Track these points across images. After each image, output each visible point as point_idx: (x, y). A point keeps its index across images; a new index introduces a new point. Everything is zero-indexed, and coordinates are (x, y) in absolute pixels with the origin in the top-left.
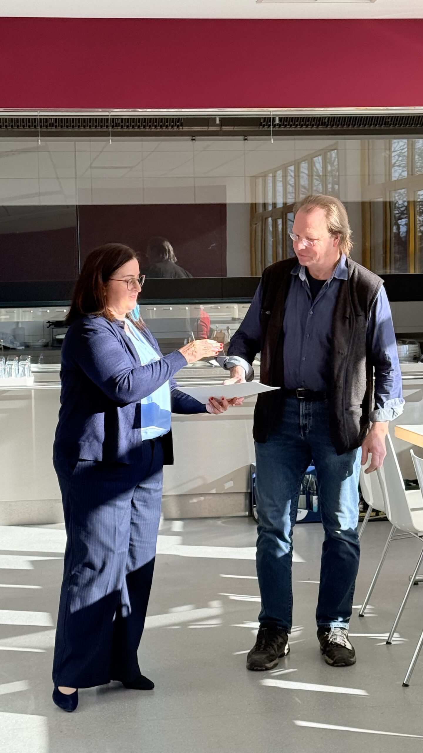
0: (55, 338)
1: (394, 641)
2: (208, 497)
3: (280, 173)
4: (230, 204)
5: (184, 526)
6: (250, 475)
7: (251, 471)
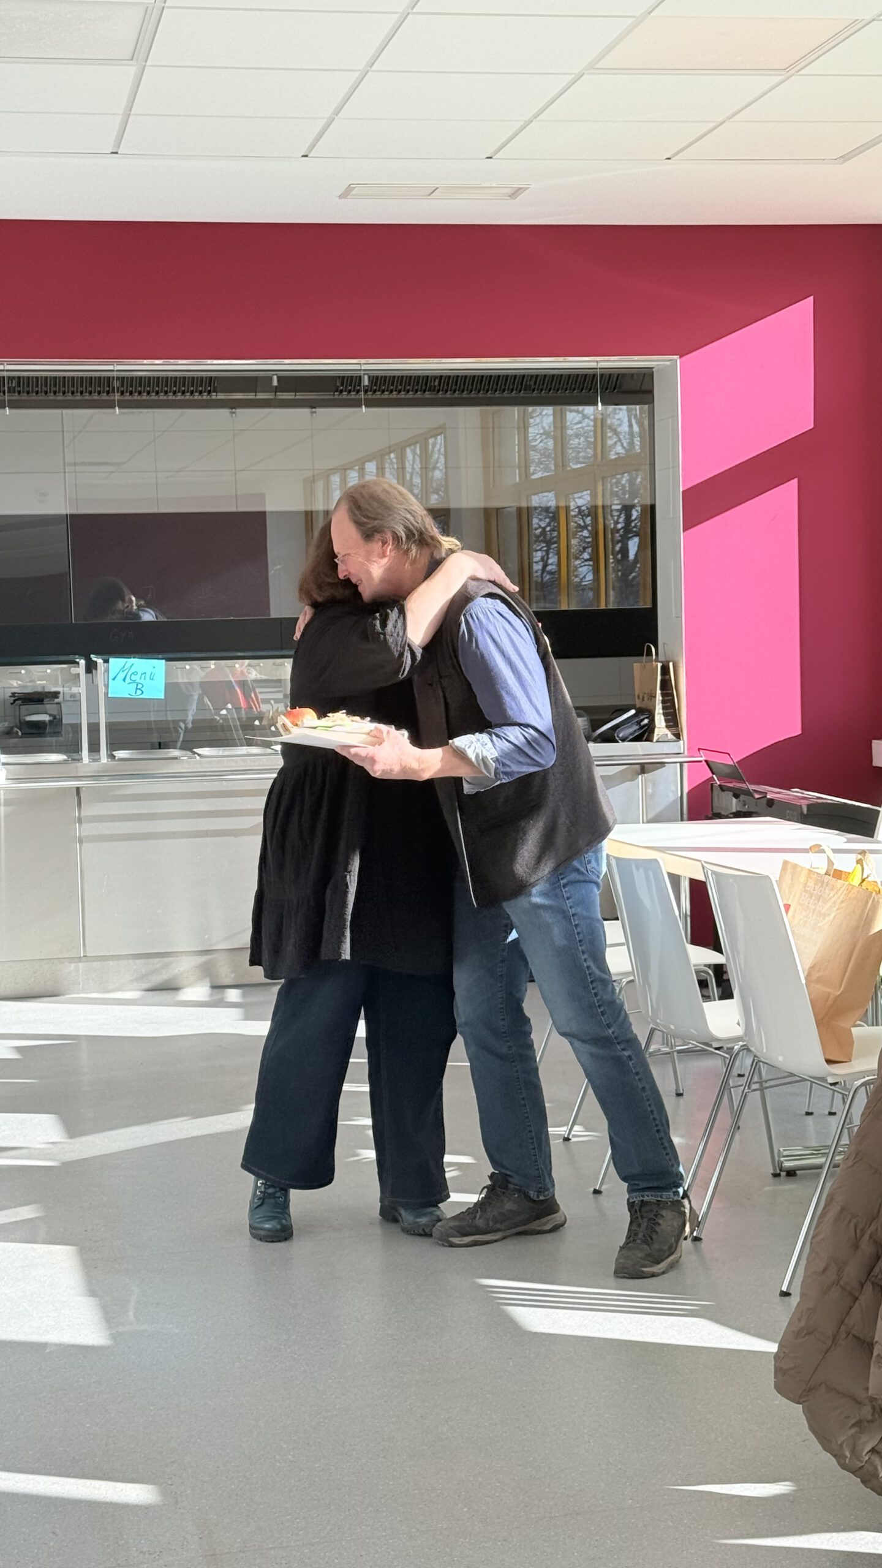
0: (24, 720)
1: (574, 1136)
4: (272, 513)
5: (244, 995)
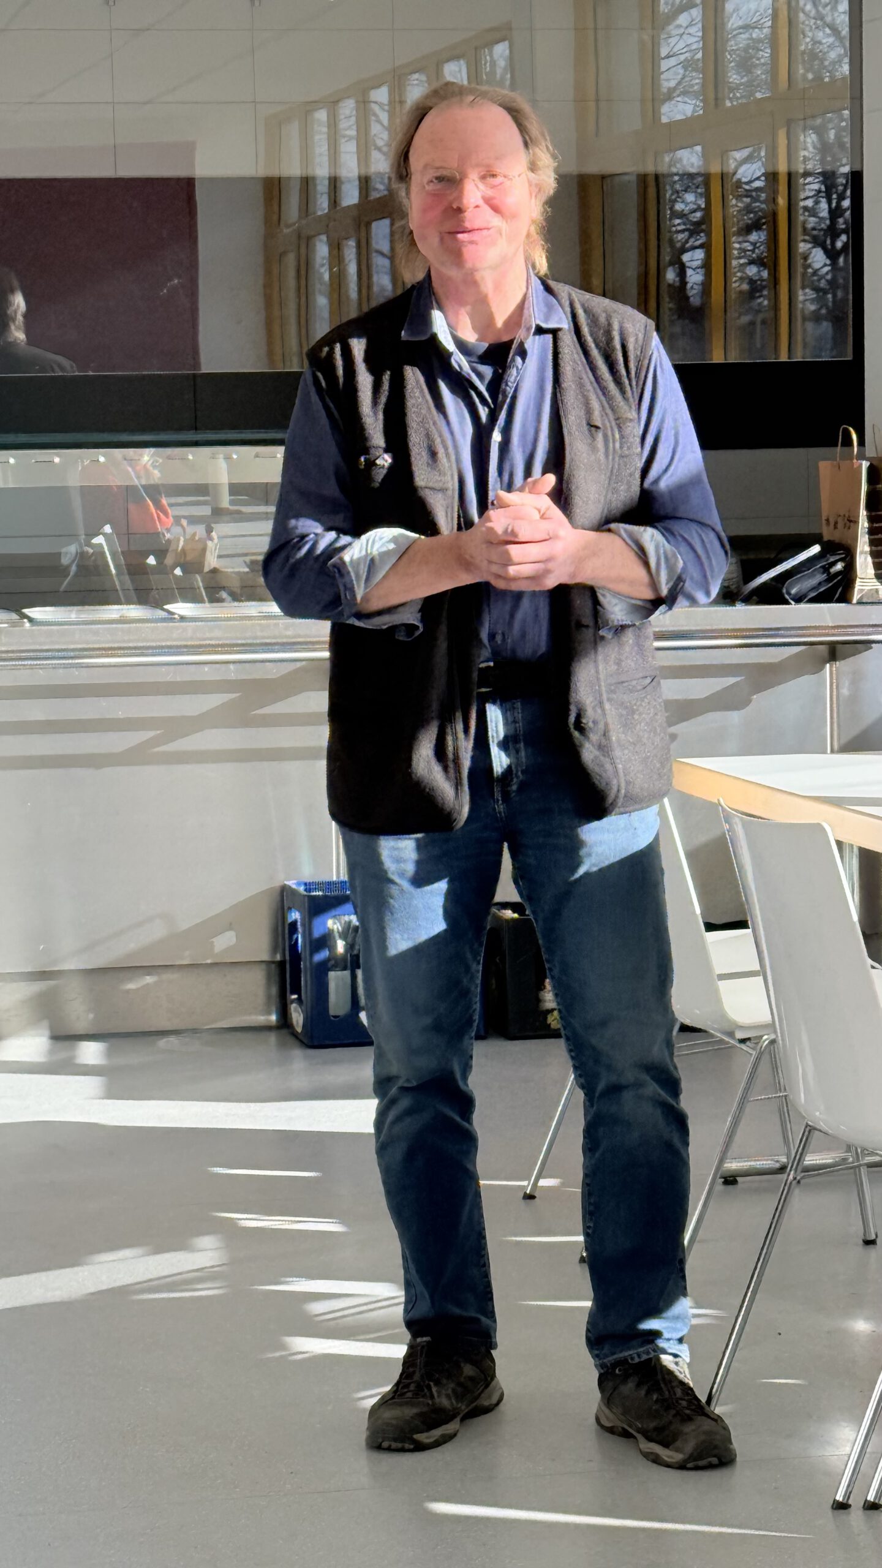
2: (168, 976)
3: (348, 108)
4: (206, 180)
6: (280, 918)
7: (282, 901)
